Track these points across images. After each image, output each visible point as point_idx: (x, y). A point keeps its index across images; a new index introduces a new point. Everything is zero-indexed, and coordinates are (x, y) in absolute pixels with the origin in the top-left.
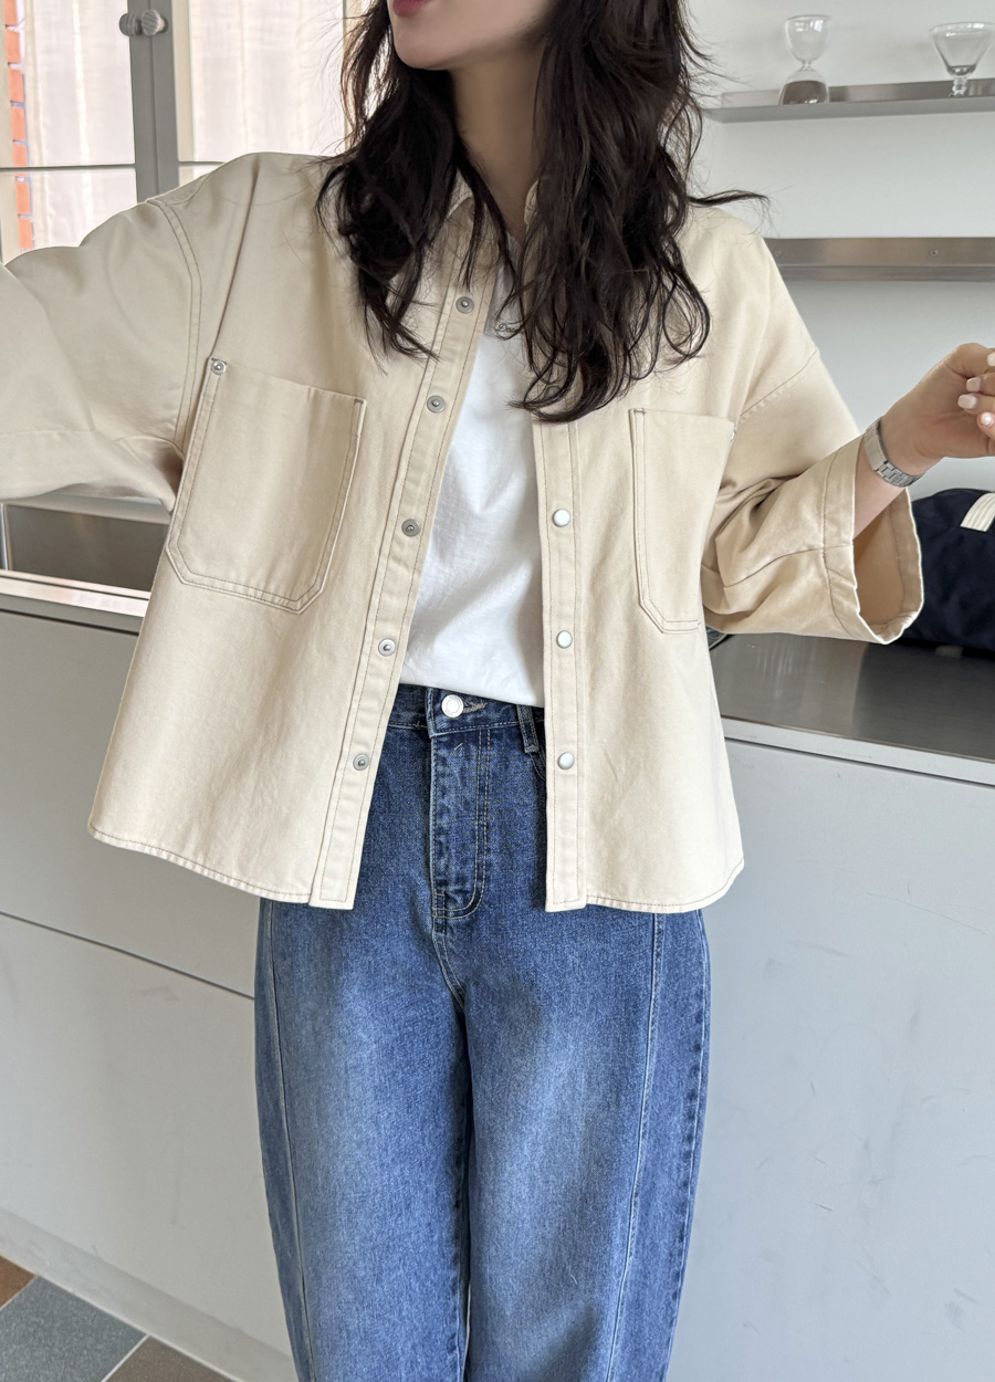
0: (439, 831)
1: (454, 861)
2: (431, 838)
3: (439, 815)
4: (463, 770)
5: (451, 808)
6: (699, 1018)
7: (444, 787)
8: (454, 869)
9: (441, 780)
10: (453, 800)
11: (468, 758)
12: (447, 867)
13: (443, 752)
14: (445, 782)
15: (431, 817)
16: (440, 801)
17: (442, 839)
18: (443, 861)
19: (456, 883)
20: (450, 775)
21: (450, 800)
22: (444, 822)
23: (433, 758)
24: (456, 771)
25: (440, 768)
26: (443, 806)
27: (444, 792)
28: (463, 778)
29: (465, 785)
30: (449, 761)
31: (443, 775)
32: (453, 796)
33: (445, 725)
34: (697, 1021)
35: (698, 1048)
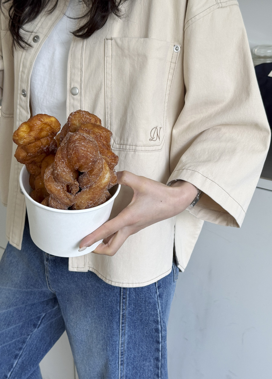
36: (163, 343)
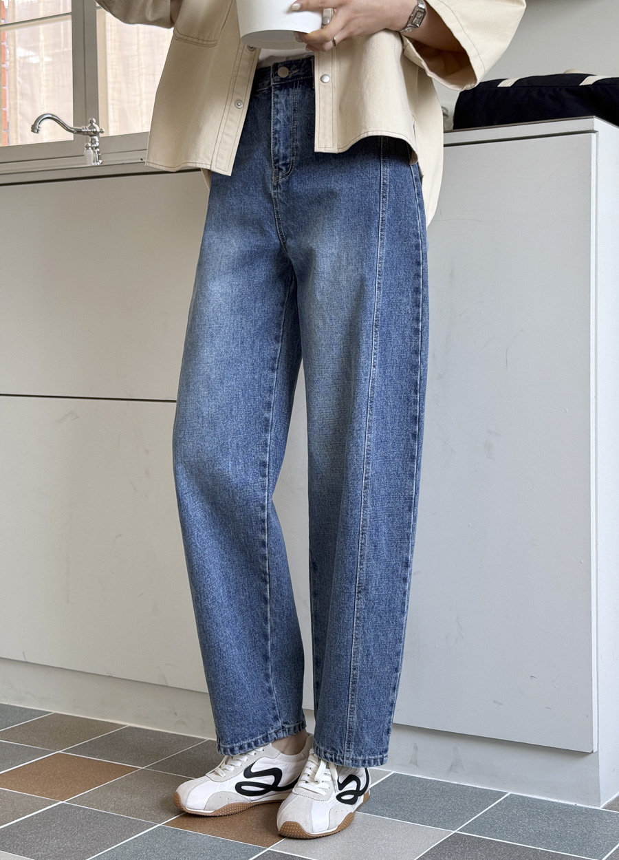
0: (276, 132)
1: (282, 147)
2: (272, 136)
3: (275, 124)
4: (286, 101)
5: (281, 120)
6: (417, 247)
7: (278, 110)
8: (282, 151)
9: (276, 106)
10: (282, 117)
11: (288, 95)
12: (278, 151)
13: (277, 92)
14: (278, 106)
15: (272, 126)
16: (276, 117)
17: (277, 136)
18: (277, 148)
19: (283, 160)
20: (280, 103)
21: (281, 116)
22: (278, 127)
23: (272, 95)
24: (283, 101)
25: (276, 100)
26: (277, 119)
27: (278, 112)
28: (286, 105)
29: (287, 109)
30: (279, 96)
31: (277, 103)
32: (282, 114)
33: (279, 80)
34: (416, 249)
35: (418, 264)
36: (424, 263)
